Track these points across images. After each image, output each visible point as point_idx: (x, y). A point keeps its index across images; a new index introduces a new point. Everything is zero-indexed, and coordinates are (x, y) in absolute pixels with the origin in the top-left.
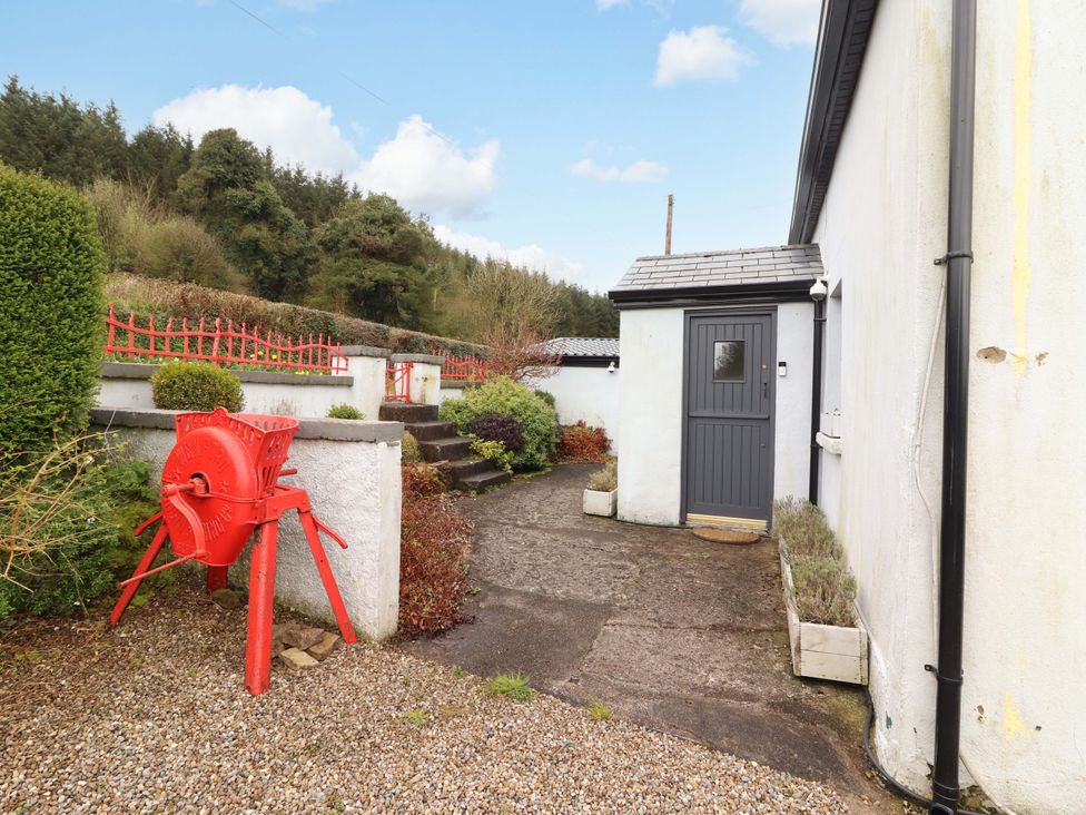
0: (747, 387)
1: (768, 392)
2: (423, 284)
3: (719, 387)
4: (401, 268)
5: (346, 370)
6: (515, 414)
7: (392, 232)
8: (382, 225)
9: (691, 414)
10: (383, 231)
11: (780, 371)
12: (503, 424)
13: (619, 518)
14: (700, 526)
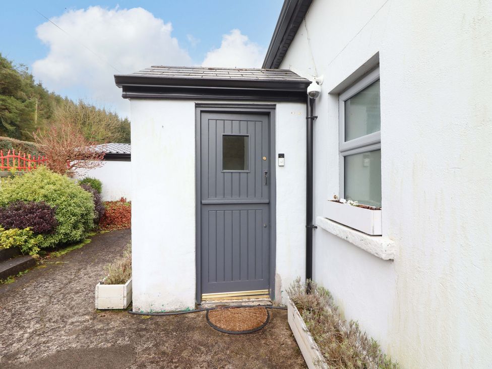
0: (251, 176)
1: (269, 180)
3: (228, 176)
6: (48, 200)
9: (204, 202)
11: (279, 161)
12: (31, 211)
13: (134, 311)
14: (214, 306)
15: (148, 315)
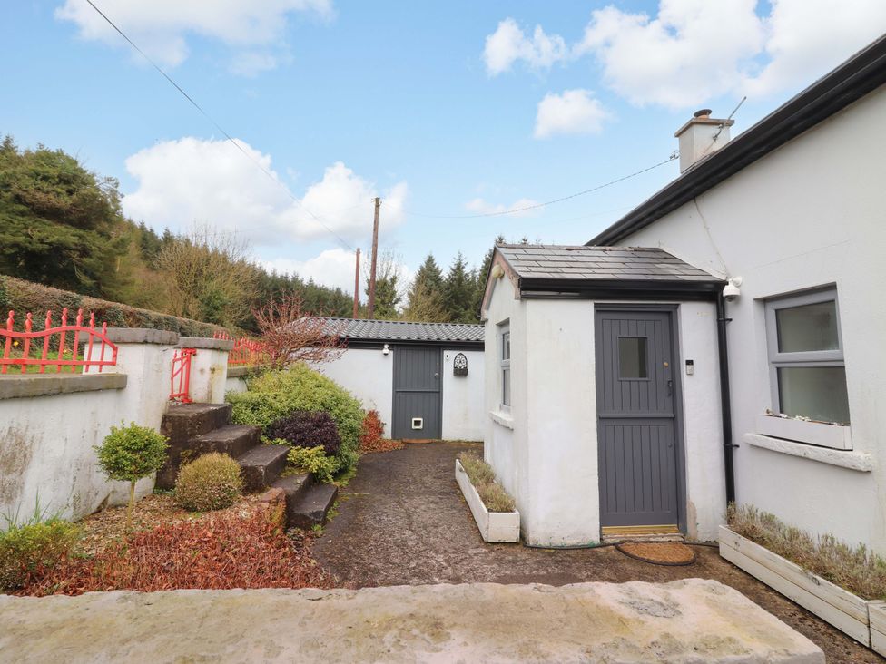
0: (652, 385)
1: (673, 390)
2: (110, 251)
3: (626, 385)
4: (81, 232)
5: (113, 364)
7: (70, 193)
8: (58, 184)
9: (605, 415)
10: (59, 190)
11: (687, 369)
13: (530, 543)
14: (618, 541)
15: (550, 549)
